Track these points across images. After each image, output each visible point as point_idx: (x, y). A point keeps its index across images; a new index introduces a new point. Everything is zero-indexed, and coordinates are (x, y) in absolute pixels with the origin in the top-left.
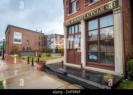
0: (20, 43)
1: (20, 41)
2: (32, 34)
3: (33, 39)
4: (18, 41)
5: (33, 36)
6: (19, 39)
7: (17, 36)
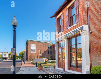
0: (35, 52)
1: (34, 51)
2: (43, 45)
3: (44, 48)
4: (33, 51)
5: (44, 46)
6: (34, 49)
7: (33, 47)
